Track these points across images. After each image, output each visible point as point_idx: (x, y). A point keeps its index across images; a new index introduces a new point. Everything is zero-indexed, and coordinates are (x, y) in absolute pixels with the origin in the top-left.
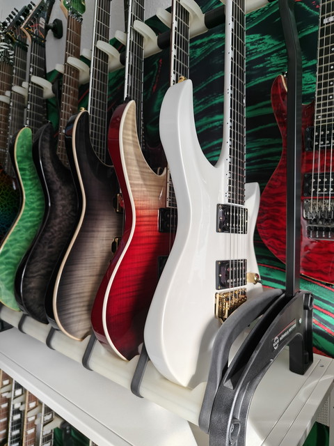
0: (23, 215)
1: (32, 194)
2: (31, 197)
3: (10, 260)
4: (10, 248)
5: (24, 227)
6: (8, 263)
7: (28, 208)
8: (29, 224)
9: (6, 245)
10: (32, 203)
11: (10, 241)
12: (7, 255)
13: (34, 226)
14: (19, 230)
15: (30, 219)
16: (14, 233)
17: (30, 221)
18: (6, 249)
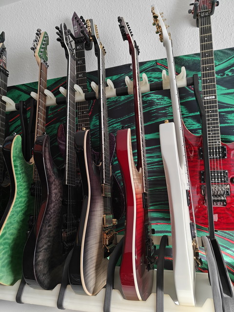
0: (16, 202)
1: (21, 185)
2: (20, 187)
3: (7, 241)
4: (7, 230)
5: (16, 212)
6: (5, 244)
7: (18, 197)
8: (19, 209)
9: (5, 229)
10: (21, 192)
11: (7, 224)
12: (5, 236)
13: (22, 210)
14: (13, 215)
15: (20, 205)
16: (10, 218)
17: (19, 207)
18: (4, 231)
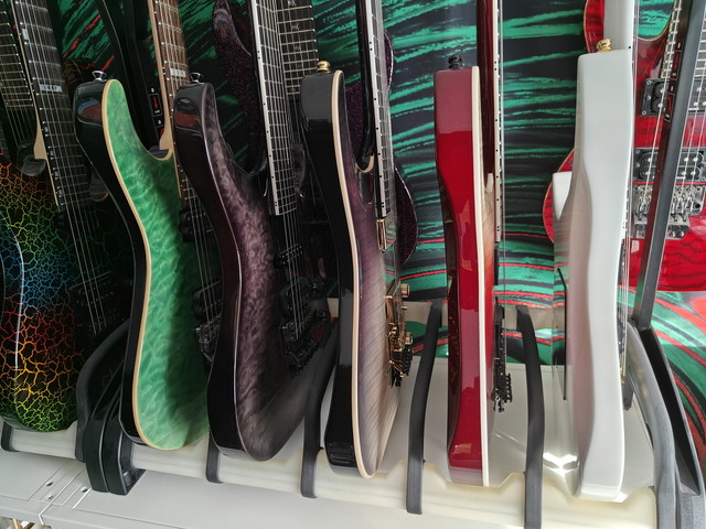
0: (153, 275)
1: (155, 229)
2: (155, 233)
3: (157, 371)
4: (151, 349)
5: (160, 299)
6: (153, 380)
7: (157, 260)
8: (165, 289)
9: (145, 348)
10: (160, 245)
11: (148, 336)
12: (151, 364)
13: (172, 289)
14: (156, 309)
15: (164, 279)
16: (150, 319)
17: (165, 283)
18: (145, 355)
